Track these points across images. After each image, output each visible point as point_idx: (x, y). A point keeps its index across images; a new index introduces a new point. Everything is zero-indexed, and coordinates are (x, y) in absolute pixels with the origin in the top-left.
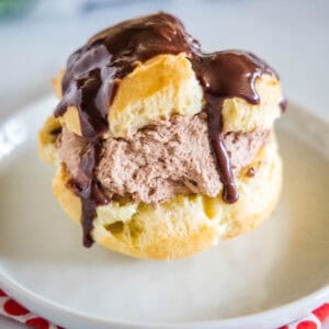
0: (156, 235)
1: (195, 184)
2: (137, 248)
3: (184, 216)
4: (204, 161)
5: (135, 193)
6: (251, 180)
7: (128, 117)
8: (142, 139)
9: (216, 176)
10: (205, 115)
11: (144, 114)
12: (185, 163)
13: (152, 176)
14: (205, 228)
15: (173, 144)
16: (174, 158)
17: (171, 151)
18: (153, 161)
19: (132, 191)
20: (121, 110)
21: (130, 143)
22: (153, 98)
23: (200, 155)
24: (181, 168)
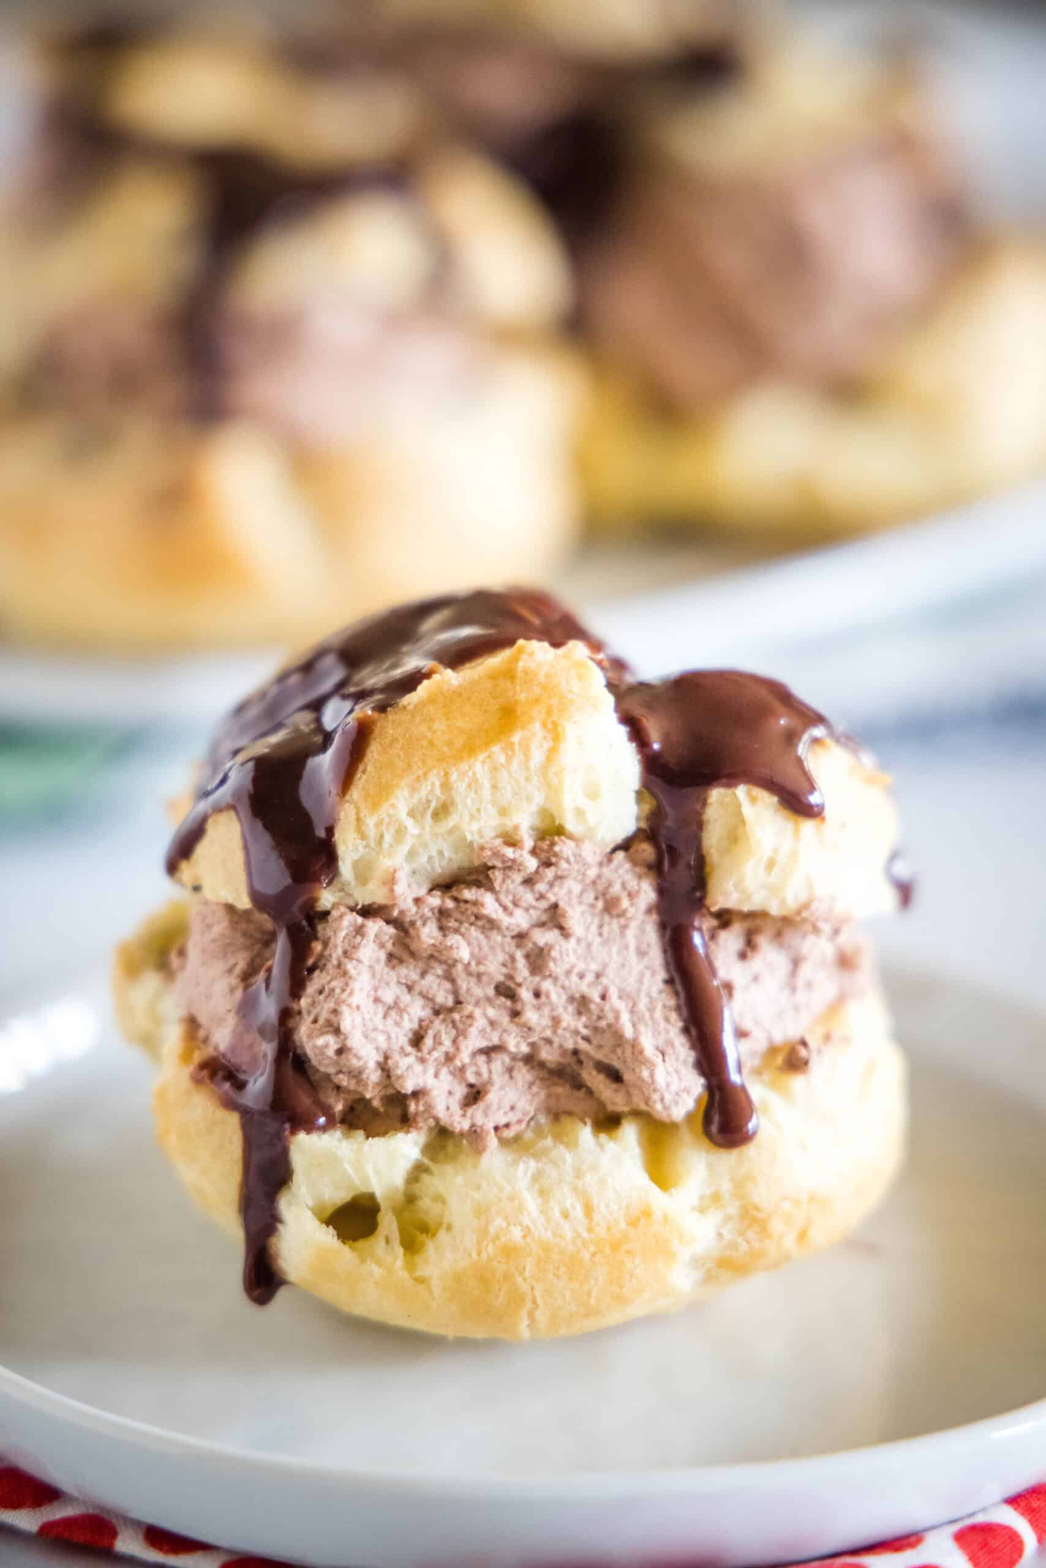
0: (483, 1232)
1: (615, 1076)
2: (420, 1281)
3: (578, 1174)
4: (643, 1004)
5: (416, 1094)
6: (798, 1083)
7: (400, 833)
8: (442, 914)
9: (683, 1052)
10: (647, 850)
11: (451, 822)
12: (582, 1004)
13: (474, 1040)
14: (647, 1213)
15: (544, 937)
16: (547, 985)
17: (538, 960)
18: (478, 991)
19: (408, 1087)
20: (375, 806)
21: (403, 927)
22: (479, 767)
23: (632, 980)
24: (569, 1019)
